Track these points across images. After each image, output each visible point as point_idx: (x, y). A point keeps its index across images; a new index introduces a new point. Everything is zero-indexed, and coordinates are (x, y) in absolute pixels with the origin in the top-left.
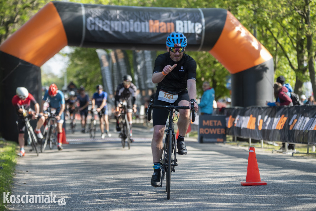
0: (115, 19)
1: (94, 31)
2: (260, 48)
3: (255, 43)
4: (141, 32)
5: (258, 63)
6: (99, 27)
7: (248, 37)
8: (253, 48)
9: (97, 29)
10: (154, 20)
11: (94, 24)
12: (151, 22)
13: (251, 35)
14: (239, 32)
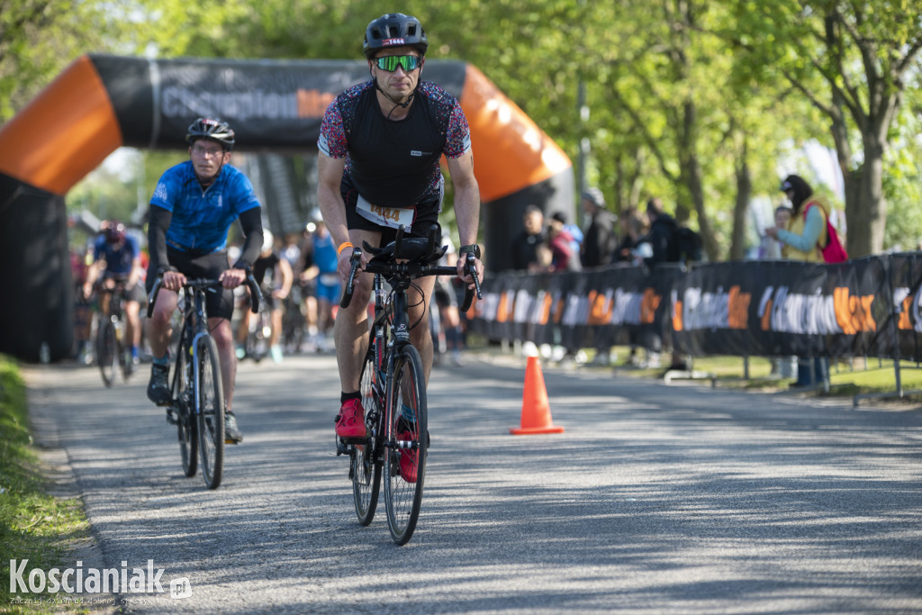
0: (223, 89)
1: (178, 117)
2: (542, 147)
3: (531, 136)
4: (280, 118)
5: (537, 177)
6: (188, 109)
7: (514, 122)
8: (527, 147)
9: (184, 113)
10: (308, 89)
11: (177, 102)
12: (302, 95)
13: (523, 119)
14: (495, 114)
